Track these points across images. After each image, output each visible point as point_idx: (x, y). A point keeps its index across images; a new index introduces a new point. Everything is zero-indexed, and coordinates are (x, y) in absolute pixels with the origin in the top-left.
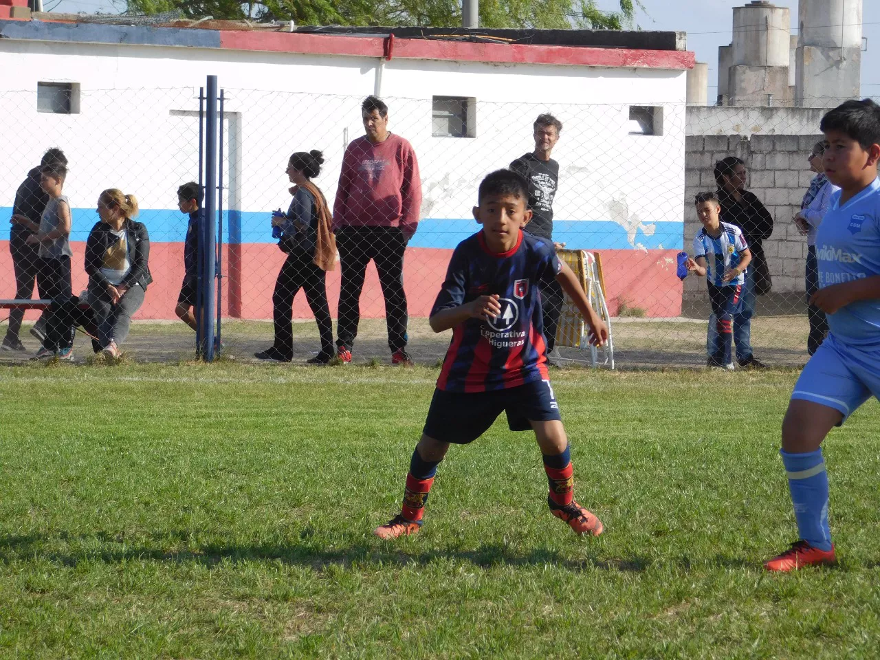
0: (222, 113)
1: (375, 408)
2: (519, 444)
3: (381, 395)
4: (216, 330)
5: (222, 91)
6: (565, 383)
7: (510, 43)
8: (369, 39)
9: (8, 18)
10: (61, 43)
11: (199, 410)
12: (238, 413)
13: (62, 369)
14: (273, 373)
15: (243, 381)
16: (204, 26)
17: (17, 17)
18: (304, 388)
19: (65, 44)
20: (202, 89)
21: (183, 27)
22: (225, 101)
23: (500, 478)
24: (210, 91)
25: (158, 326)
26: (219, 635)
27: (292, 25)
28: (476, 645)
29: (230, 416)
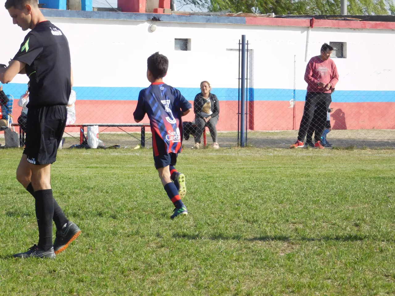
0: (247, 50)
1: (308, 165)
2: (367, 179)
3: (311, 160)
4: (245, 135)
5: (248, 41)
6: (384, 155)
7: (360, 21)
8: (304, 20)
9: (162, 13)
10: (184, 23)
11: (239, 166)
12: (255, 167)
13: (186, 150)
14: (268, 152)
15: (256, 155)
16: (239, 16)
17: (166, 13)
18: (280, 157)
19: (185, 23)
20: (240, 40)
21: (231, 16)
22: (249, 45)
23: (361, 192)
24: (243, 41)
25: (222, 133)
26: (254, 253)
27: (274, 15)
28: (356, 257)
29: (252, 168)
